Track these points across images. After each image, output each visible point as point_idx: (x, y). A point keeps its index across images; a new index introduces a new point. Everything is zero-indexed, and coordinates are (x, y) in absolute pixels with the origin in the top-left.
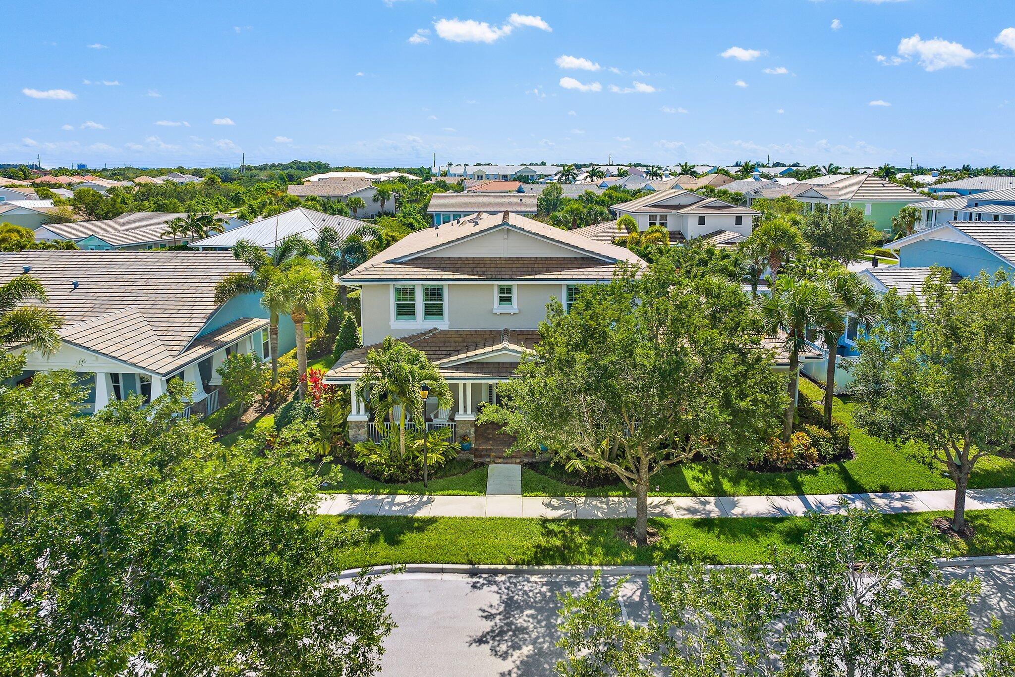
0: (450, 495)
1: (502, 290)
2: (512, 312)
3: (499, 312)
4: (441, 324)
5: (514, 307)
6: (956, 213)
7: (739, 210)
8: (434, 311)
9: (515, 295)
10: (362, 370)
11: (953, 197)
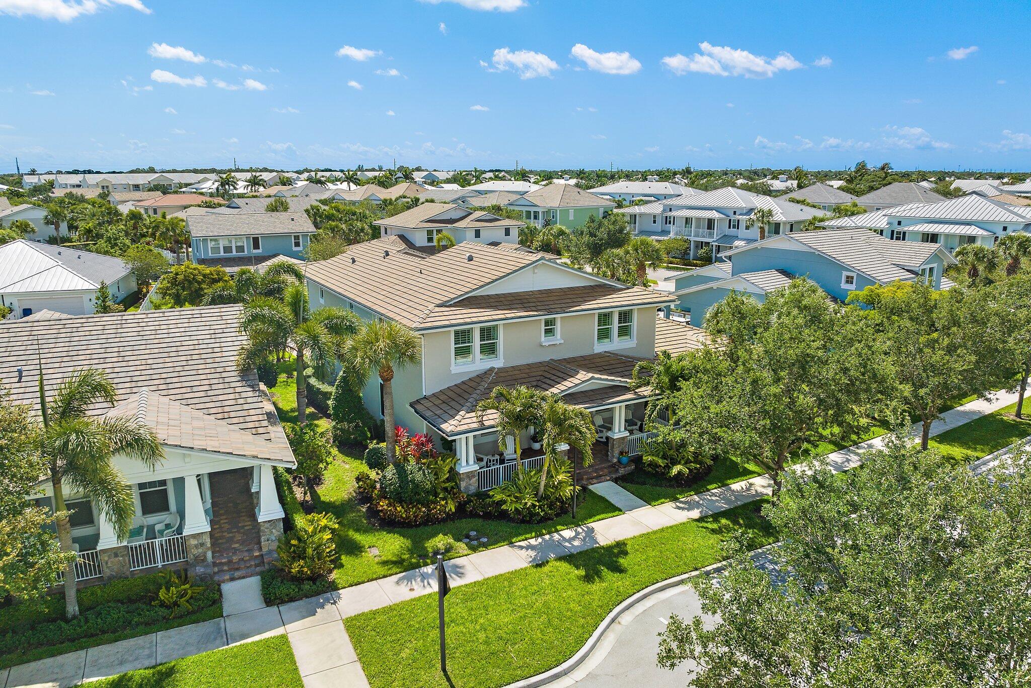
0: (600, 520)
1: (547, 323)
2: (558, 342)
3: (547, 344)
4: (498, 362)
5: (558, 338)
6: (655, 217)
7: (507, 222)
8: (489, 349)
9: (558, 327)
10: (475, 419)
11: (650, 202)
